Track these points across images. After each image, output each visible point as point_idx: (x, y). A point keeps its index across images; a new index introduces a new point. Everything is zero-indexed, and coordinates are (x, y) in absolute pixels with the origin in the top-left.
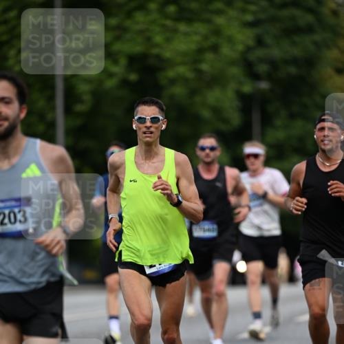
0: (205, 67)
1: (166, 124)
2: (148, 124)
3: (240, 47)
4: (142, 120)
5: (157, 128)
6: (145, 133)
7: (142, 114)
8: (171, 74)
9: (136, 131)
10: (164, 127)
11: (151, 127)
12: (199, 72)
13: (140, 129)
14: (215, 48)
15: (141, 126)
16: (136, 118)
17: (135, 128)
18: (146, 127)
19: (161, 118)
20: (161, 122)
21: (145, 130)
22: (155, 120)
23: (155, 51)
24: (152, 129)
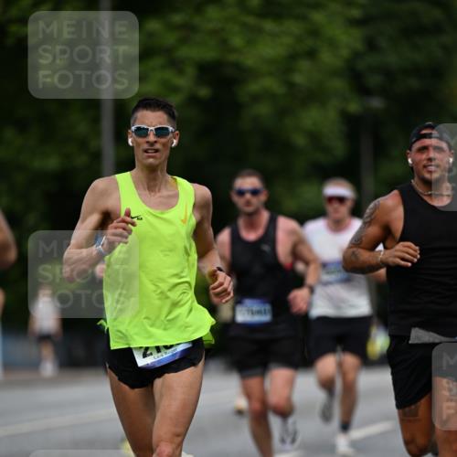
0: (299, 79)
1: (178, 137)
2: (152, 138)
3: (345, 53)
4: (142, 132)
5: (164, 145)
6: (146, 151)
7: (143, 123)
8: (254, 87)
9: (133, 147)
10: (175, 142)
11: (156, 142)
12: (291, 85)
13: (138, 145)
14: (311, 54)
15: (140, 140)
16: (133, 128)
17: (131, 144)
18: (148, 142)
19: (171, 129)
20: (171, 135)
21: (146, 146)
22: (161, 132)
23: (233, 57)
24: (158, 146)
